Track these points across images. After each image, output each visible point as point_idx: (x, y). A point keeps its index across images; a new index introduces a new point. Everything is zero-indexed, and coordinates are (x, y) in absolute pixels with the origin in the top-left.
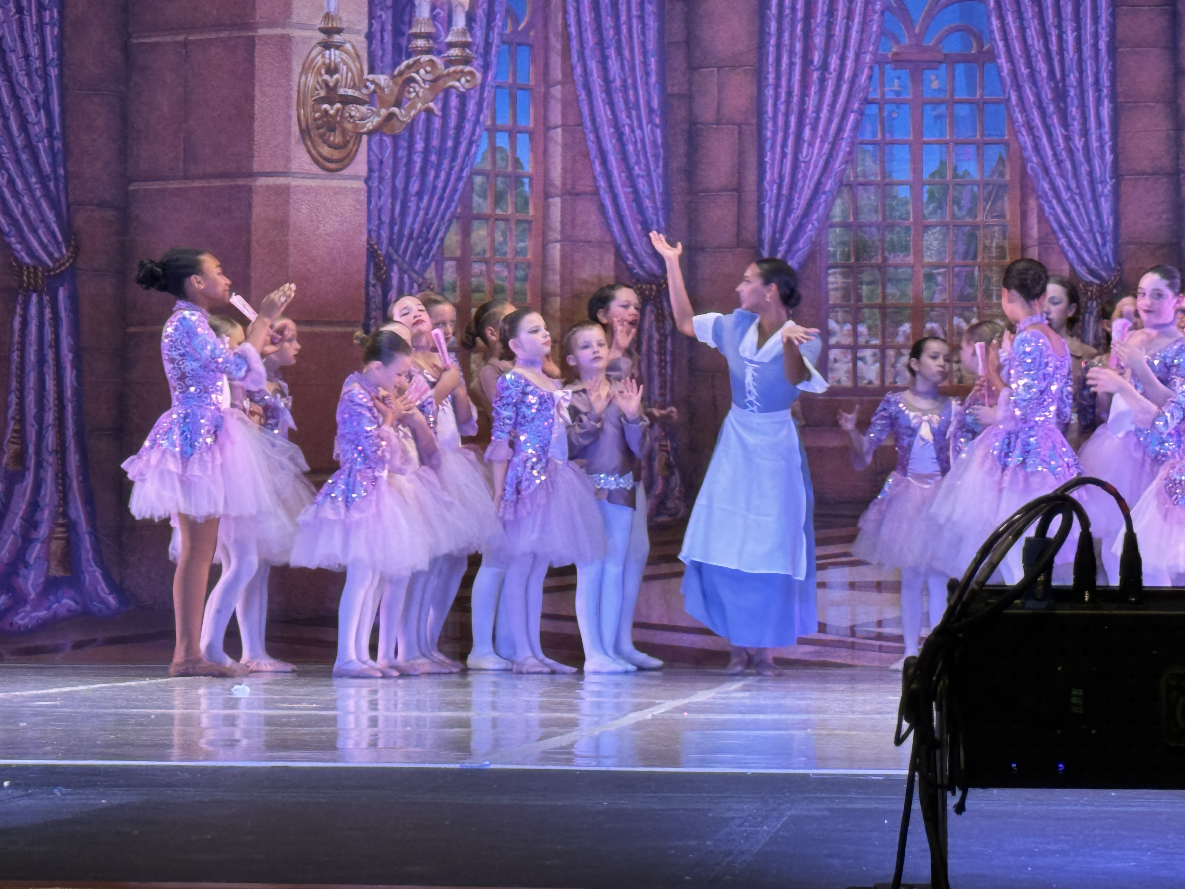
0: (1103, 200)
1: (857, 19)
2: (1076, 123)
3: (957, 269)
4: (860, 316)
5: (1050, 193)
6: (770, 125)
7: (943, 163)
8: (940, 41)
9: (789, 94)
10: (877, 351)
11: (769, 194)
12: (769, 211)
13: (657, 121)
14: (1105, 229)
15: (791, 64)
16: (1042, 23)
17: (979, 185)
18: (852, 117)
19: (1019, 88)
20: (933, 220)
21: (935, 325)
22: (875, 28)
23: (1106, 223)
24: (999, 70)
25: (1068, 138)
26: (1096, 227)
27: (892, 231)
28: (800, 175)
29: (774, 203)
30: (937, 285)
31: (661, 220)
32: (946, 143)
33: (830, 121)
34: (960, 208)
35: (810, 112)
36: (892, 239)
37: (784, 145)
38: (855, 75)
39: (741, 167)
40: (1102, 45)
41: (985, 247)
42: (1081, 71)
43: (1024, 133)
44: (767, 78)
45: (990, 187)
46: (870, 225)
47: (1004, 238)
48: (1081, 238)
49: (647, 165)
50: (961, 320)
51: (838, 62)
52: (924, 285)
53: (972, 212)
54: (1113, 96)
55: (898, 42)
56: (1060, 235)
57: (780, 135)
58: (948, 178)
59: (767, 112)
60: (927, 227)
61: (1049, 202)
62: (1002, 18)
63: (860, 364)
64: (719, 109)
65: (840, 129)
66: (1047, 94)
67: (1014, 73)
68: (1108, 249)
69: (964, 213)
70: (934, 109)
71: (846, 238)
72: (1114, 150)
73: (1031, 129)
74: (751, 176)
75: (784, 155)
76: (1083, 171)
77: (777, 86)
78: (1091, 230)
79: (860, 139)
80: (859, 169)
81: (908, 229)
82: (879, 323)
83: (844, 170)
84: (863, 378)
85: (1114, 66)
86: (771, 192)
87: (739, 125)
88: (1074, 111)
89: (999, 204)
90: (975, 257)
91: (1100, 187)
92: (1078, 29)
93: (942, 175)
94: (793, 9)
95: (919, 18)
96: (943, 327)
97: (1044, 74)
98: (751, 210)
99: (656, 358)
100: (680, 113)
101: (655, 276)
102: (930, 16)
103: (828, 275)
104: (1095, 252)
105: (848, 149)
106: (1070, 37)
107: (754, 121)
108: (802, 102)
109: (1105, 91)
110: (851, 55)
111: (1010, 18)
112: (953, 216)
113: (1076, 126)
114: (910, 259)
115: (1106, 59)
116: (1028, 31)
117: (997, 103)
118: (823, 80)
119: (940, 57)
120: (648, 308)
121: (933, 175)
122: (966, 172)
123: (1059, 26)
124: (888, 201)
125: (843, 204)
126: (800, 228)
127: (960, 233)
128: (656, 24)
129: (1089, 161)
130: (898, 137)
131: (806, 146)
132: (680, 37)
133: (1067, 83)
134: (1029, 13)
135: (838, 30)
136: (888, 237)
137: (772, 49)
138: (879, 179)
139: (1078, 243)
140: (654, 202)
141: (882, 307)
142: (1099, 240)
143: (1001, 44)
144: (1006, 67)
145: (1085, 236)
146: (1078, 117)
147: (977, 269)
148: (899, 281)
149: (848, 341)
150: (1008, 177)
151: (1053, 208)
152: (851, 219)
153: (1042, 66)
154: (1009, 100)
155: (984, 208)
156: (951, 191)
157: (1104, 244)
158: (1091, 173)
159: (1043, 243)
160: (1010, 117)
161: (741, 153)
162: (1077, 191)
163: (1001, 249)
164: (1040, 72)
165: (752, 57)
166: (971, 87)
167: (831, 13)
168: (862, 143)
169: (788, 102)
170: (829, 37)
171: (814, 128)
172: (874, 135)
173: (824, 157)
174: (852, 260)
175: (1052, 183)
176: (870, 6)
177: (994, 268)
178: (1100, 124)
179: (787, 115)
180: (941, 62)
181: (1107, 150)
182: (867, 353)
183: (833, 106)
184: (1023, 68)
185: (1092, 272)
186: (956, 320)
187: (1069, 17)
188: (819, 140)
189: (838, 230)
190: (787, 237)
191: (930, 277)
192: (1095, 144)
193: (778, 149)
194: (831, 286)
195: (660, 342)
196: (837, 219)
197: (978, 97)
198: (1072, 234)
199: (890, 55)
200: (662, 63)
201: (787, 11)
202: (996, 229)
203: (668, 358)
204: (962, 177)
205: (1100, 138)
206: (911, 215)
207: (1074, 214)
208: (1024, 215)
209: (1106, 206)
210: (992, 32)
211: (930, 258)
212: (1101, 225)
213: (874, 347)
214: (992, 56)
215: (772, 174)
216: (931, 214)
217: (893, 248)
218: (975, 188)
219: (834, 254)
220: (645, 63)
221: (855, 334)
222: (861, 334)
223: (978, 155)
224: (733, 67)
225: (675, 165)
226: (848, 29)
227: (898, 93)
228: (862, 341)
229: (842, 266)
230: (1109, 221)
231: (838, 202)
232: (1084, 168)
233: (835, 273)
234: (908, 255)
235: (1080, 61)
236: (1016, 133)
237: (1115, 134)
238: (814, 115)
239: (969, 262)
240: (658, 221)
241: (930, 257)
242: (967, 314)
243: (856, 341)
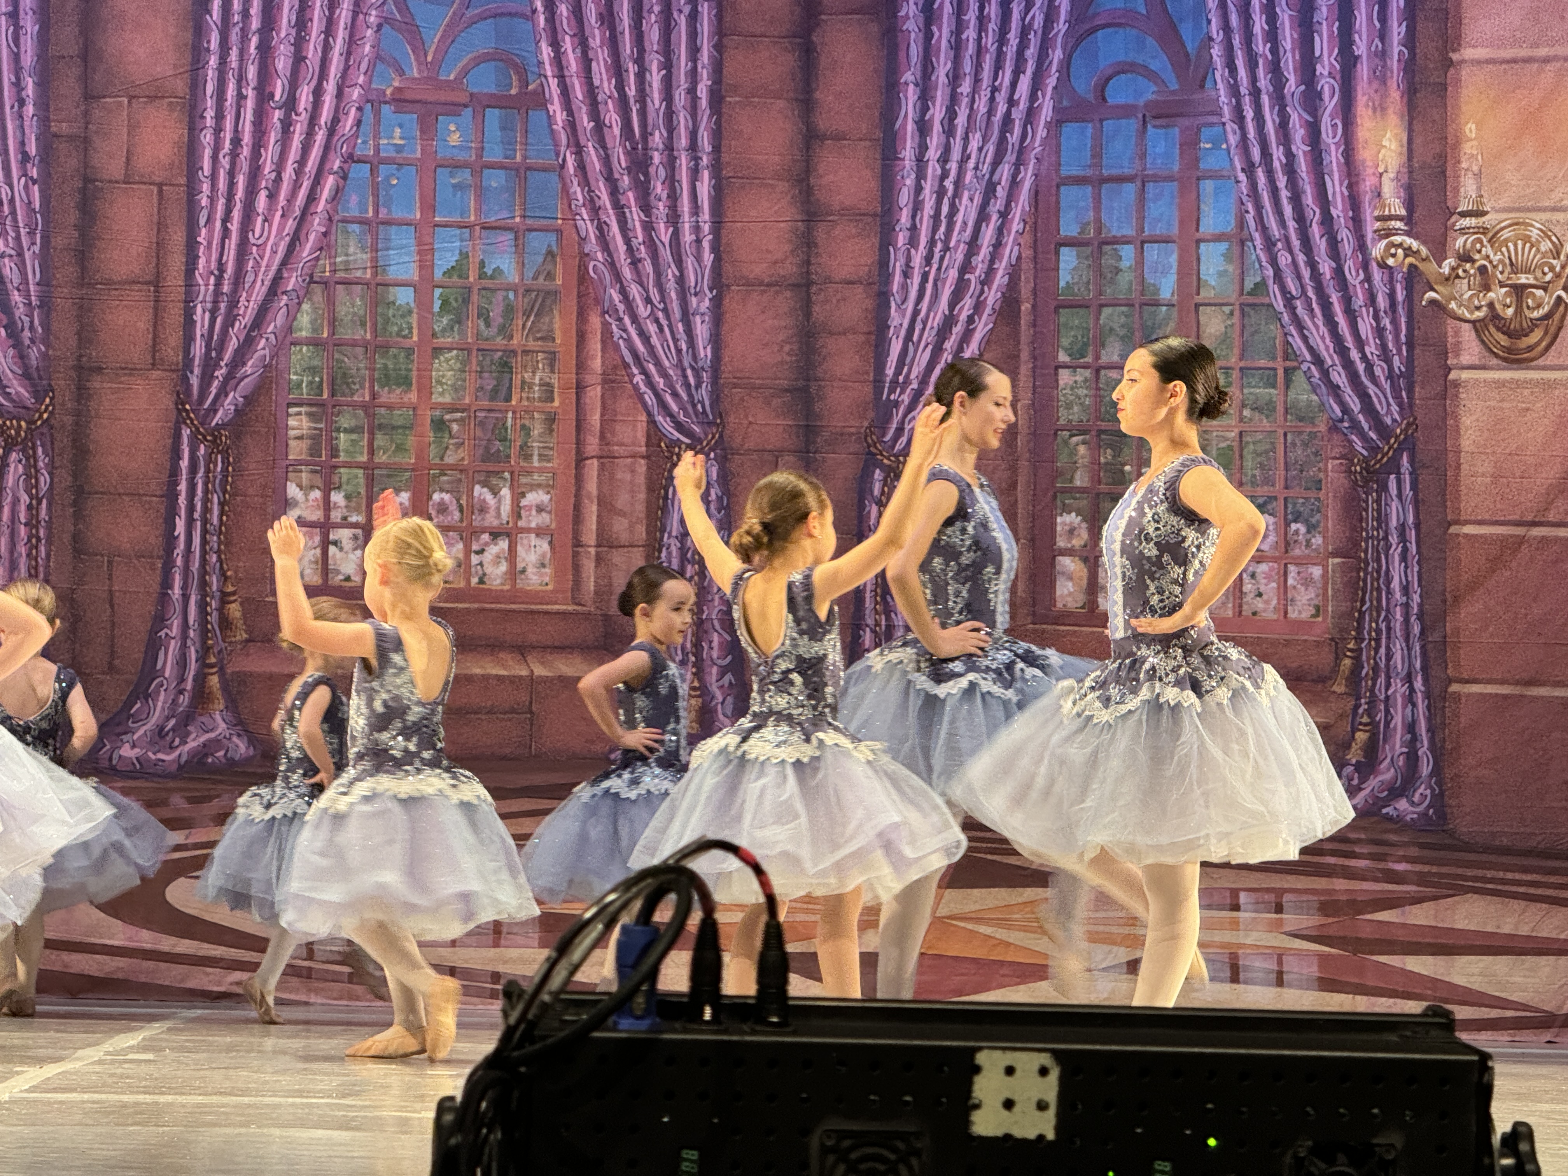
0: (698, 319)
1: (341, 34)
2: (661, 205)
3: (481, 414)
4: (336, 479)
5: (621, 307)
6: (206, 187)
7: (464, 256)
8: (465, 72)
9: (236, 141)
10: (359, 531)
11: (203, 288)
12: (202, 318)
13: (34, 173)
14: (700, 364)
15: (241, 97)
16: (615, 53)
17: (516, 292)
18: (330, 182)
19: (579, 151)
20: (447, 340)
21: (447, 497)
22: (367, 48)
23: (702, 355)
24: (550, 119)
25: (649, 227)
26: (687, 361)
27: (385, 354)
28: (251, 263)
29: (209, 306)
30: (451, 437)
31: (36, 322)
32: (470, 227)
33: (296, 186)
34: (488, 325)
35: (266, 172)
36: (385, 365)
37: (226, 219)
38: (335, 121)
39: (160, 247)
40: (702, 91)
41: (523, 382)
42: (671, 129)
43: (586, 217)
44: (203, 117)
45: (534, 294)
46: (354, 344)
47: (553, 371)
48: (664, 374)
49: (18, 238)
50: (485, 490)
51: (311, 99)
52: (431, 436)
53: (505, 331)
54: (716, 168)
55: (401, 72)
56: (635, 371)
57: (222, 201)
58: (471, 279)
59: (202, 168)
60: (437, 351)
61: (620, 320)
62: (555, 44)
63: (332, 549)
64: (128, 159)
65: (312, 198)
66: (620, 158)
67: (572, 125)
68: (704, 393)
69: (493, 331)
70: (452, 175)
71: (316, 363)
72: (716, 248)
73: (595, 211)
74: (176, 262)
75: (226, 233)
76: (670, 276)
77: (218, 130)
78: (680, 365)
79: (342, 214)
80: (338, 260)
81: (409, 351)
82: (363, 491)
83: (317, 259)
84: (338, 572)
85: (718, 123)
86: (205, 289)
87: (160, 185)
88: (659, 189)
89: (547, 319)
90: (508, 399)
91: (694, 301)
92: (668, 66)
93: (464, 276)
94: (245, 14)
95: (433, 40)
96: (458, 500)
97: (617, 131)
98: (174, 315)
99: (23, 531)
100: (69, 162)
101: (25, 408)
102: (450, 35)
103: (288, 415)
104: (684, 396)
105: (323, 230)
106: (655, 78)
107: (183, 180)
108: (256, 154)
109: (705, 160)
110: (330, 87)
111: (568, 44)
112: (478, 335)
113: (661, 209)
114: (413, 397)
115: (708, 112)
116: (594, 64)
117: (545, 170)
118: (287, 126)
119: (463, 98)
120: (14, 456)
121: (448, 273)
122: (498, 270)
123: (640, 61)
124: (379, 310)
125: (315, 309)
126: (247, 344)
127: (487, 362)
128: (37, 27)
129: (679, 263)
130: (398, 213)
131: (260, 219)
132: (73, 49)
133: (650, 145)
134: (596, 38)
135: (313, 52)
136: (380, 362)
137: (211, 74)
138: (368, 276)
139: (660, 382)
140: (28, 296)
141: (369, 468)
142: (692, 380)
143: (553, 83)
144: (560, 117)
145: (671, 372)
146: (664, 196)
147: (510, 415)
148: (394, 428)
149: (316, 515)
150: (560, 283)
151: (625, 330)
152: (325, 335)
153: (612, 117)
154: (563, 166)
155: (524, 326)
156: (475, 297)
157: (698, 386)
158: (681, 280)
159: (609, 381)
160: (565, 189)
161: (161, 226)
162: (661, 306)
163: (548, 388)
164: (611, 127)
165: (181, 86)
166: (508, 144)
167: (302, 24)
168: (344, 221)
169: (234, 155)
170: (299, 59)
171: (272, 196)
172: (364, 209)
173: (288, 239)
174: (325, 396)
175: (623, 292)
176: (361, 16)
177: (536, 415)
178: (696, 209)
179: (232, 174)
180: (466, 106)
181: (706, 244)
182: (344, 535)
183: (302, 162)
184: (585, 119)
185: (679, 427)
186: (477, 488)
187: (655, 48)
188: (279, 213)
189: (305, 349)
190: (228, 356)
191: (440, 425)
192: (688, 237)
193: (218, 224)
194: (292, 433)
195: (30, 507)
196: (304, 334)
197: (519, 158)
198: (651, 368)
199: (388, 92)
200: (43, 85)
201: (236, 18)
202: (541, 356)
203: (42, 533)
204: (492, 277)
205: (697, 229)
206: (415, 331)
207: (655, 340)
208: (581, 337)
209: (702, 330)
210: (540, 63)
211: (442, 396)
212: (695, 357)
213: (355, 526)
214: (540, 100)
215: (208, 261)
216: (444, 330)
217: (387, 380)
218: (511, 295)
219: (299, 385)
220: (18, 85)
221: (327, 505)
222: (336, 506)
223: (516, 246)
224: (152, 98)
225: (59, 241)
226: (327, 48)
227: (399, 149)
228: (336, 516)
229: (311, 405)
230: (705, 353)
231: (306, 307)
232: (671, 272)
233: (299, 414)
234: (408, 390)
235: (670, 114)
236: (572, 216)
237: (717, 225)
238: (274, 175)
239: (501, 405)
240: (32, 322)
241: (442, 394)
242: (494, 481)
243: (327, 517)
